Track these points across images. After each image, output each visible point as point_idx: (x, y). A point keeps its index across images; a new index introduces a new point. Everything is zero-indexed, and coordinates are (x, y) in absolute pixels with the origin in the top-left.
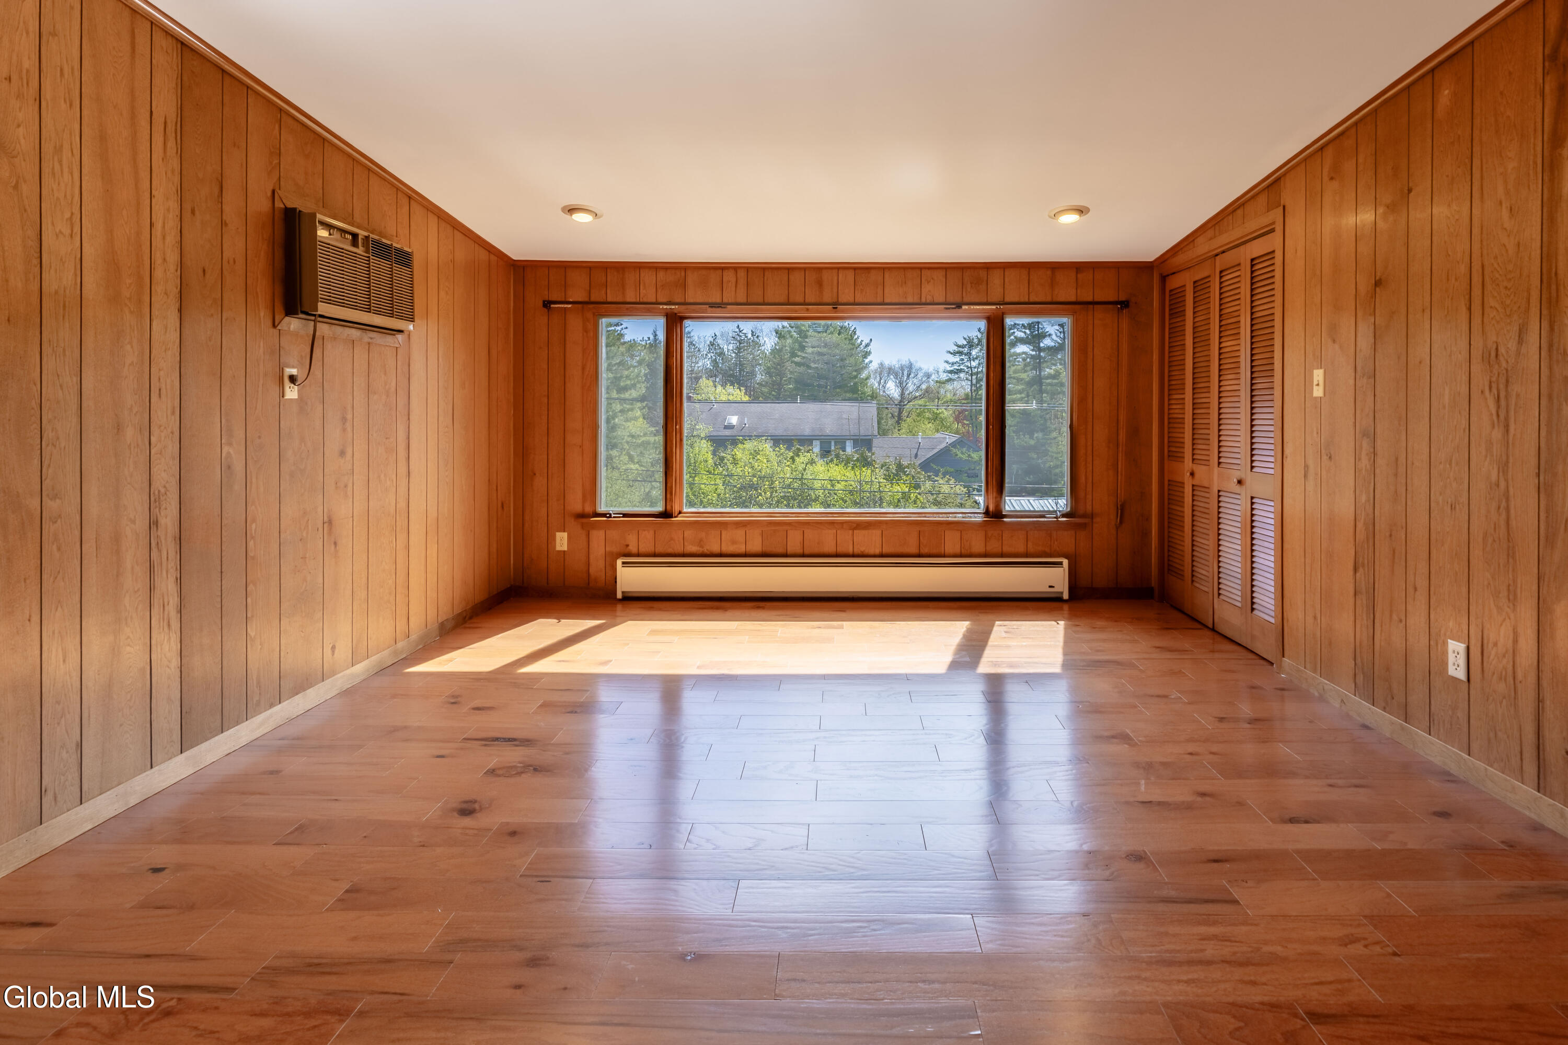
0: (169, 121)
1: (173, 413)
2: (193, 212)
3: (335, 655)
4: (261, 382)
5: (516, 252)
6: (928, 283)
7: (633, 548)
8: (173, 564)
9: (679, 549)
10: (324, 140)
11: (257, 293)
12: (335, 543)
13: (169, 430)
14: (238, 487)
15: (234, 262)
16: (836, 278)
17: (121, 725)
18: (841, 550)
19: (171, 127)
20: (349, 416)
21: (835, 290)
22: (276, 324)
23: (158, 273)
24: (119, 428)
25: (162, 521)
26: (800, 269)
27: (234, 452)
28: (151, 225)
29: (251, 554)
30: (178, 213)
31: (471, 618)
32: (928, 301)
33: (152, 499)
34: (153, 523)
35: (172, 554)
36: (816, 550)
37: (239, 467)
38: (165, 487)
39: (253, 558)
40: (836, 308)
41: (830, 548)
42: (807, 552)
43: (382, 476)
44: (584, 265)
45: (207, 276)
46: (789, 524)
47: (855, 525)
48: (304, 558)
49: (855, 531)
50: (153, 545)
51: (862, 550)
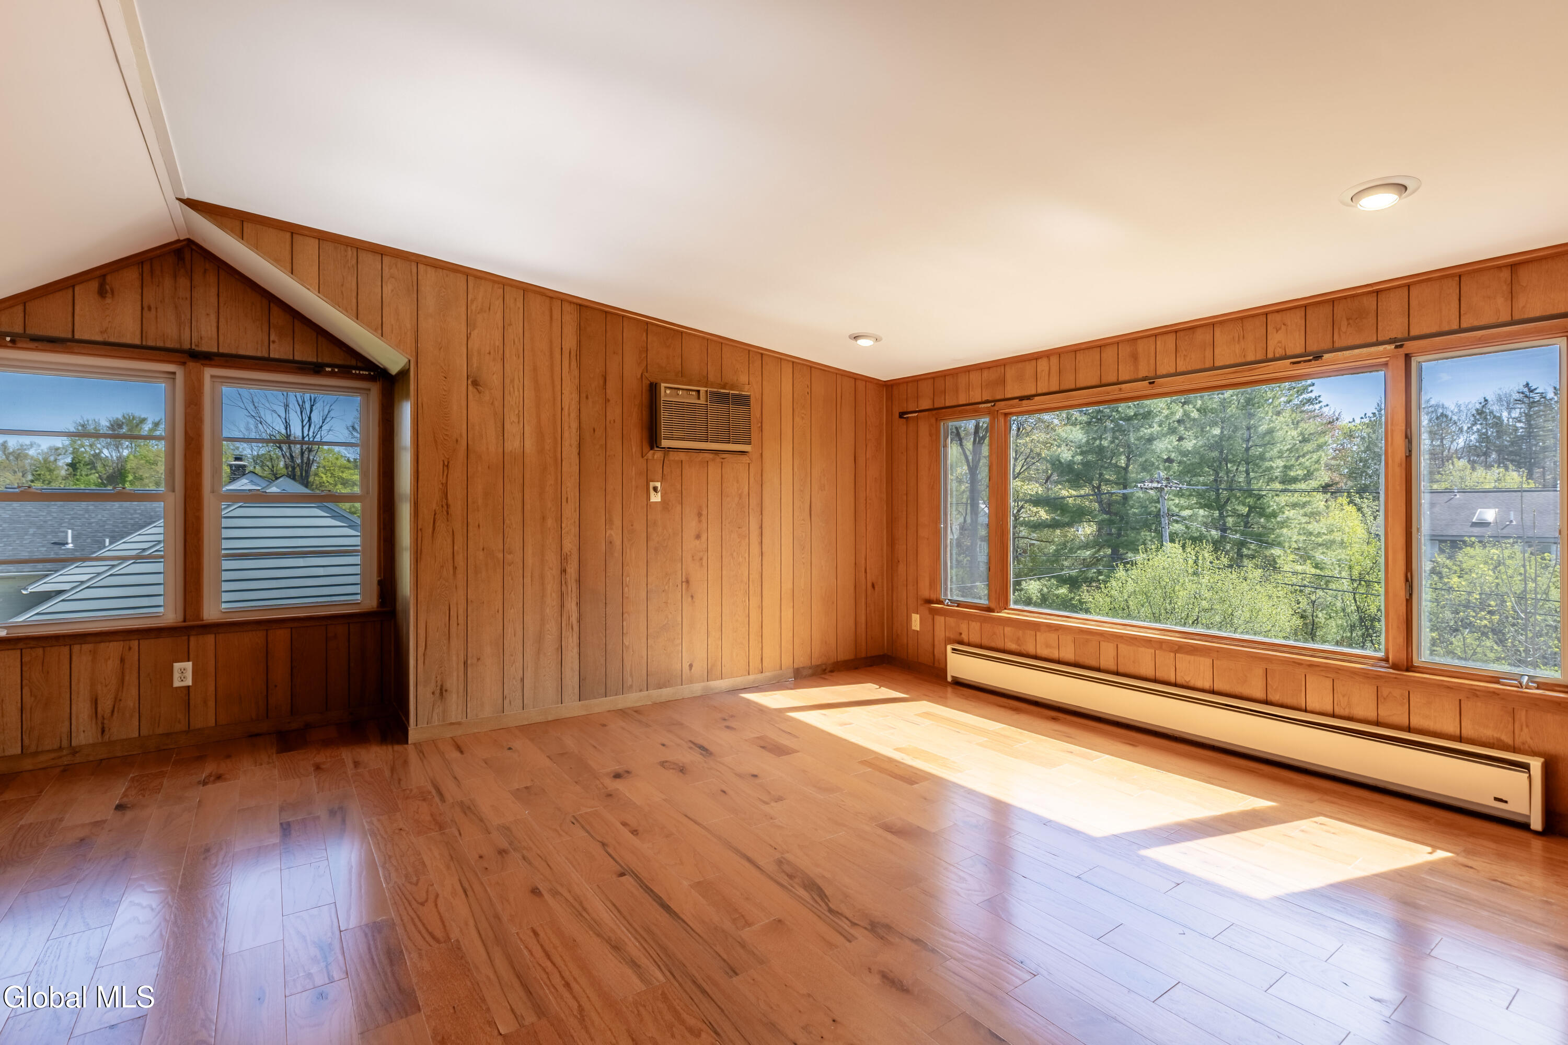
0: (572, 352)
1: (575, 511)
2: (587, 397)
3: (692, 671)
4: (634, 491)
5: (885, 374)
6: (1277, 331)
7: (965, 637)
8: (575, 595)
9: (1000, 645)
10: (682, 332)
11: (630, 439)
12: (692, 597)
13: (573, 520)
14: (617, 554)
15: (614, 421)
16: (1153, 348)
17: (544, 676)
18: (1160, 675)
19: (573, 353)
20: (704, 512)
21: (1152, 361)
22: (644, 454)
23: (566, 435)
24: (544, 518)
25: (568, 570)
26: (1112, 344)
27: (615, 534)
28: (562, 409)
29: (625, 595)
30: (578, 399)
31: (832, 671)
32: (1277, 355)
33: (563, 558)
34: (564, 571)
35: (574, 589)
36: (1132, 670)
37: (618, 542)
38: (570, 552)
39: (627, 598)
40: (1153, 382)
41: (1148, 671)
42: (1121, 670)
43: (735, 554)
44: (929, 376)
45: (596, 432)
46: (1102, 634)
47: (1177, 647)
48: (666, 603)
49: (1177, 655)
50: (563, 582)
51: (1187, 680)
